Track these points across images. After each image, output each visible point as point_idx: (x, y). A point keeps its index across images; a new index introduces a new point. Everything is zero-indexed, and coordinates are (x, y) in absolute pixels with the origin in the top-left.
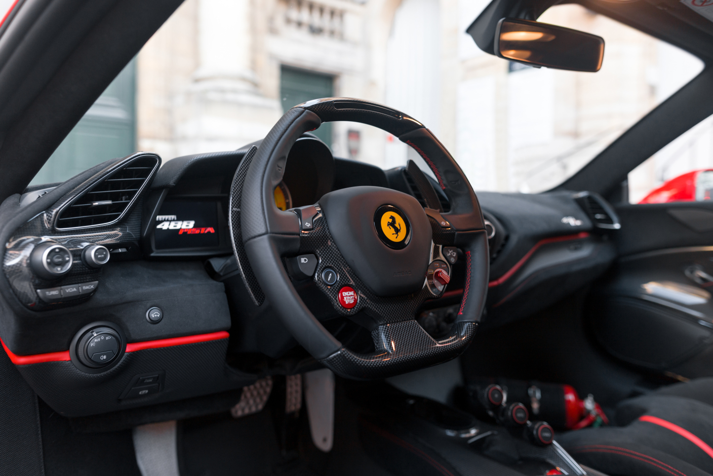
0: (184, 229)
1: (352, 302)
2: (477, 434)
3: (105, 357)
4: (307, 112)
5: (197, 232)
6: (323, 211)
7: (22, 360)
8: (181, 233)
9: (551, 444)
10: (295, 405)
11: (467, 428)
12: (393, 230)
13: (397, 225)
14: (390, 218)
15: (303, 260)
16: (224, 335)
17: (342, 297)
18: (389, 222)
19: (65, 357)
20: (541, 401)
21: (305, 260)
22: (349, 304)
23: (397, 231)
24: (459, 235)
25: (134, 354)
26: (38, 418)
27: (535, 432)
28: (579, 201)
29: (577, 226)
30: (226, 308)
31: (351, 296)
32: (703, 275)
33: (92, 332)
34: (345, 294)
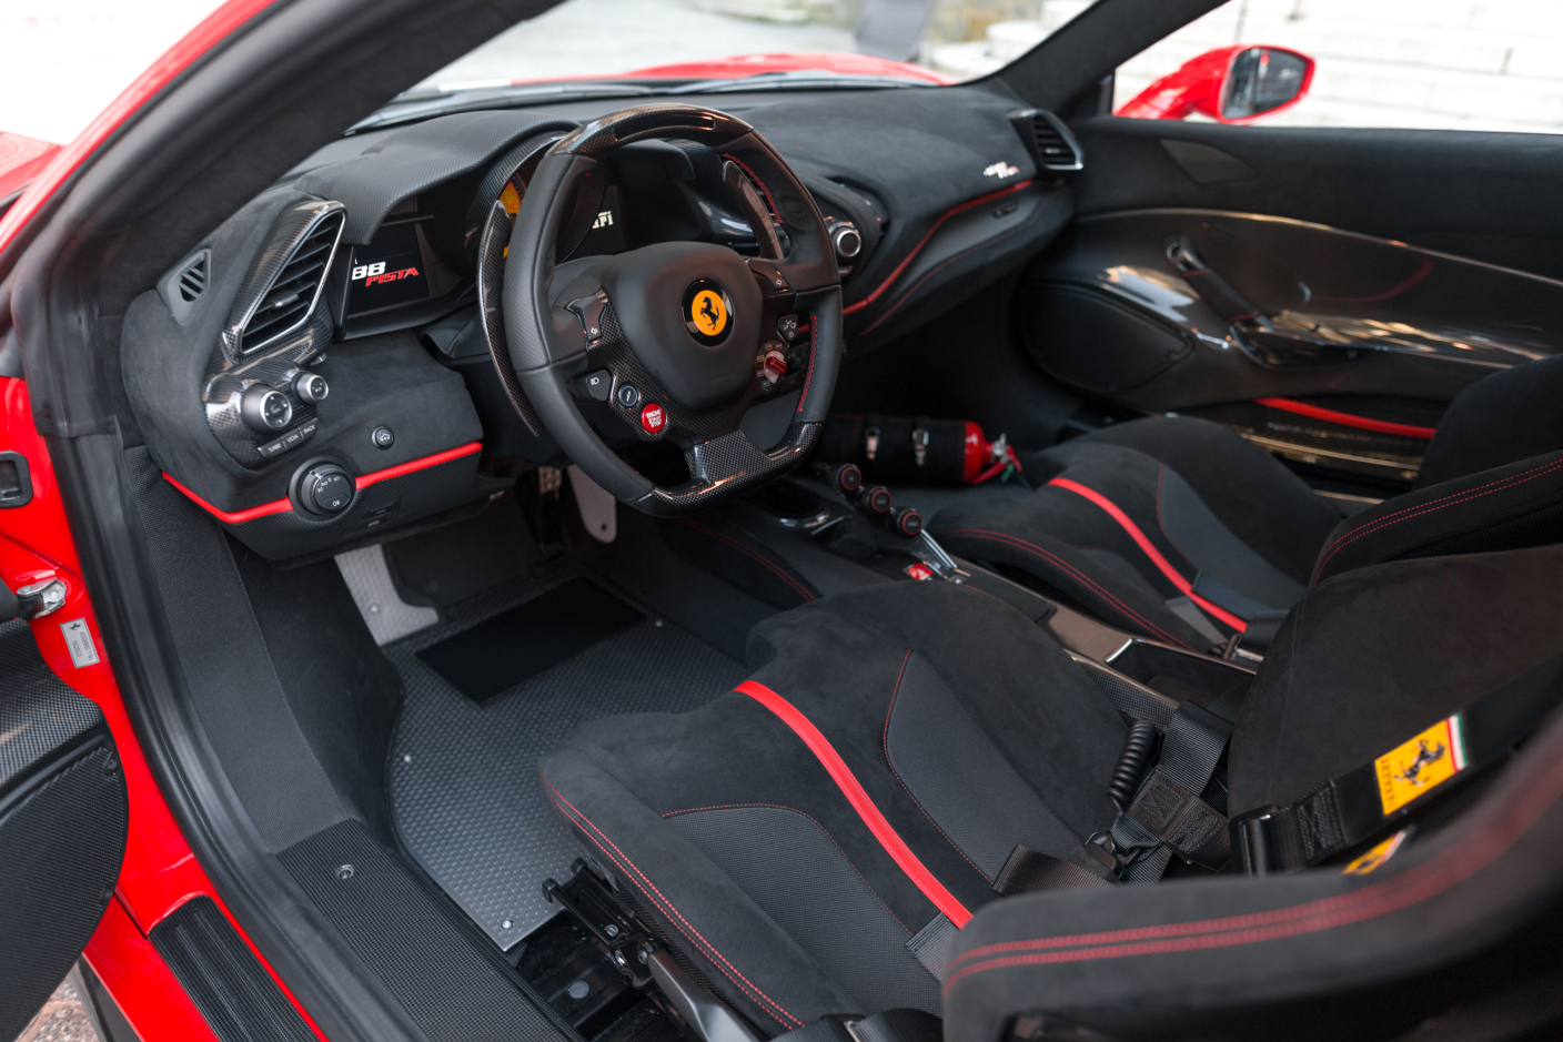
0: (372, 277)
1: (659, 423)
2: (828, 520)
3: (338, 502)
4: (578, 160)
5: (392, 278)
6: (608, 296)
7: (237, 517)
8: (368, 284)
9: (919, 534)
10: (554, 482)
11: (813, 515)
12: (709, 319)
13: (714, 311)
14: (704, 301)
15: (593, 381)
16: (475, 447)
17: (646, 419)
18: (702, 308)
19: (285, 506)
20: (927, 448)
21: (596, 381)
22: (656, 427)
23: (714, 318)
24: (800, 297)
25: (367, 490)
26: (234, 564)
27: (898, 520)
28: (1019, 125)
29: (1009, 177)
30: (473, 412)
31: (658, 415)
32: (1189, 257)
33: (313, 473)
34: (649, 415)
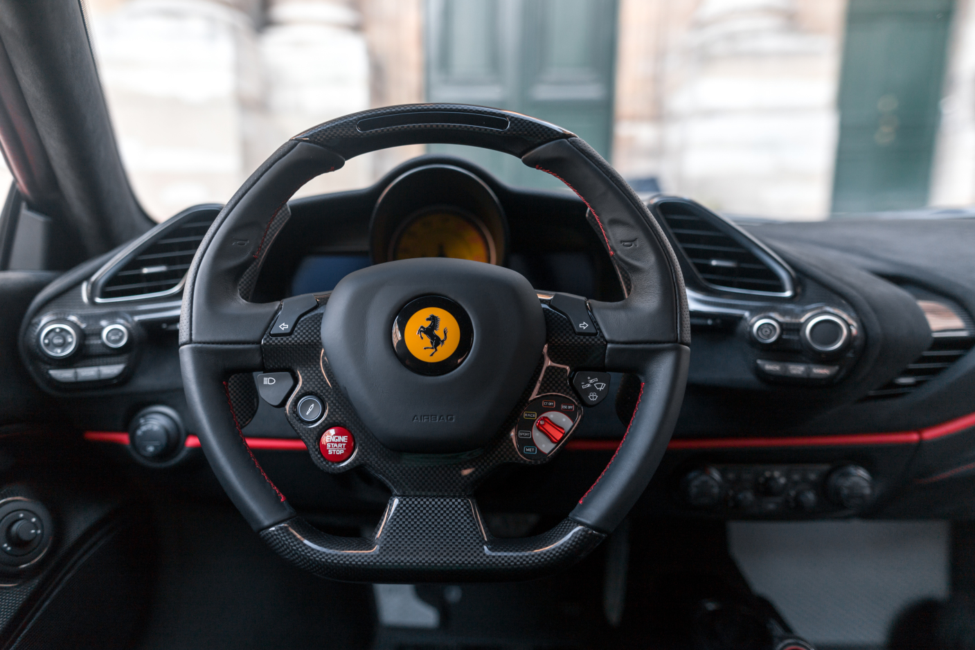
3: (152, 449)
12: (427, 341)
13: (439, 333)
14: (428, 319)
15: (266, 381)
18: (422, 327)
21: (271, 381)
22: (334, 456)
23: (436, 342)
24: (615, 350)
31: (341, 442)
